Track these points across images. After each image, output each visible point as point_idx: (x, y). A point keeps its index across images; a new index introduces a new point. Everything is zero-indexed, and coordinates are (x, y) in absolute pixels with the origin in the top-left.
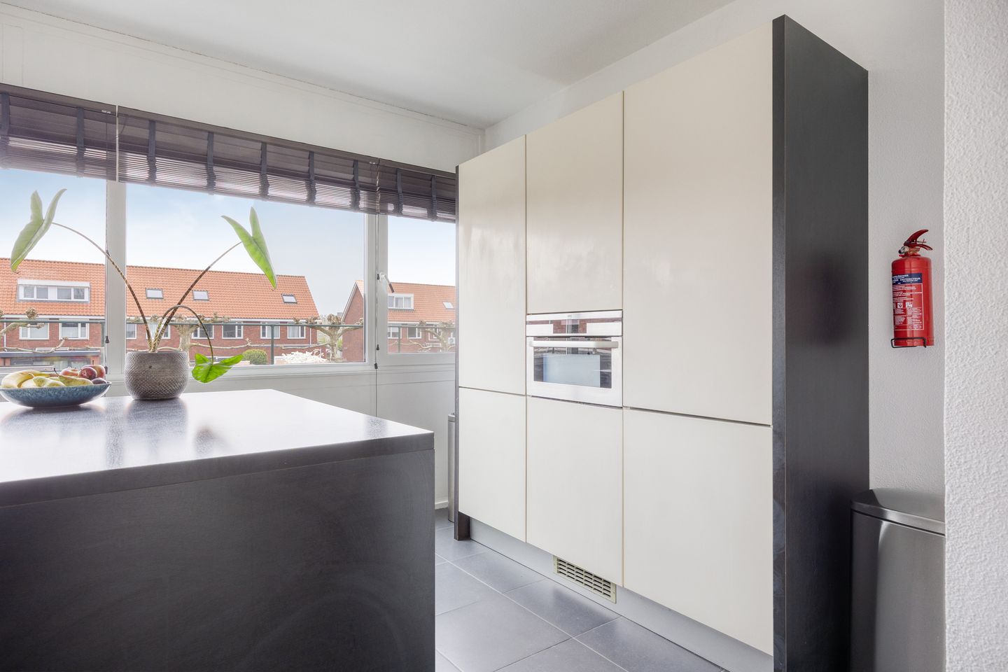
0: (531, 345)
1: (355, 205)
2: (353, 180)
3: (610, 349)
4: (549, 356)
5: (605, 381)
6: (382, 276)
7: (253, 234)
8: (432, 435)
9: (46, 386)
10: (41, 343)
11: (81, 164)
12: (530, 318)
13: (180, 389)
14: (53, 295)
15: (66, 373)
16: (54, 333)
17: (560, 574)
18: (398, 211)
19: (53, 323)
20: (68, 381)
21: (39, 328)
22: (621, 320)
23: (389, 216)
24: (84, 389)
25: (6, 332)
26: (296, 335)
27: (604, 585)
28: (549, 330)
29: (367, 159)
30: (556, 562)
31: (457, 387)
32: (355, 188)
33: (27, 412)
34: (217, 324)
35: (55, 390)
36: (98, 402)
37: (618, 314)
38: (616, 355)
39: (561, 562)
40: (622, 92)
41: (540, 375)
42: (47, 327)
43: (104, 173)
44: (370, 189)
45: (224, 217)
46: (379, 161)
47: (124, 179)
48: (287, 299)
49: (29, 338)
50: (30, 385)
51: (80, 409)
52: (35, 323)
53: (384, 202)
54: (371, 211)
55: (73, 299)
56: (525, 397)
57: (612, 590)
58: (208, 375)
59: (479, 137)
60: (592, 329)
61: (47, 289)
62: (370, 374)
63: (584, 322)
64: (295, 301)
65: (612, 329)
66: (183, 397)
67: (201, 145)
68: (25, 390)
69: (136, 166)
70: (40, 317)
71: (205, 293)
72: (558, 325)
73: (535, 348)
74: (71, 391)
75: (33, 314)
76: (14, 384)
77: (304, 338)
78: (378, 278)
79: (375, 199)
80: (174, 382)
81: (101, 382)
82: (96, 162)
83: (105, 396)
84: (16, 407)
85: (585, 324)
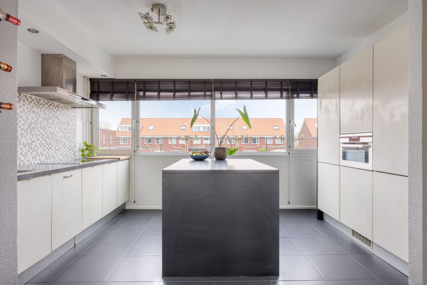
0: (341, 147)
1: (281, 97)
2: (281, 88)
3: (368, 148)
4: (348, 151)
5: (367, 160)
6: (292, 121)
7: (244, 113)
8: (278, 171)
9: (197, 155)
10: (198, 145)
11: (205, 97)
12: (341, 136)
13: (225, 157)
14: (201, 130)
15: (201, 152)
16: (202, 142)
17: (353, 236)
18: (298, 97)
19: (202, 138)
20: (201, 154)
21: (198, 140)
22: (372, 136)
23: (295, 100)
24: (204, 156)
25: (190, 142)
26: (279, 142)
27: (369, 242)
28: (347, 140)
29: (286, 80)
30: (352, 231)
31: (317, 162)
32: (281, 90)
33: (194, 161)
34: (250, 138)
35: (199, 156)
36: (207, 159)
37: (371, 134)
38: (370, 150)
39: (353, 231)
40: (372, 46)
41: (344, 158)
42: (200, 140)
43: (210, 98)
44: (287, 90)
45: (236, 109)
46: (290, 80)
47: (215, 99)
48: (275, 128)
49: (195, 143)
50: (194, 154)
51: (204, 161)
52: (197, 139)
53: (293, 94)
54: (288, 98)
55: (207, 131)
56: (339, 166)
57: (371, 244)
58: (231, 153)
59: (334, 62)
60: (362, 140)
61: (200, 128)
62: (287, 156)
63: (359, 137)
64: (278, 128)
65: (369, 140)
66: (226, 159)
67: (234, 85)
68: (193, 156)
69: (217, 94)
70: (198, 136)
71: (246, 127)
72: (351, 139)
73: (343, 147)
74: (202, 156)
75: (196, 136)
76: (191, 154)
77: (282, 143)
78: (290, 122)
79: (289, 94)
80: (224, 155)
81: (208, 154)
82: (208, 96)
83: (209, 158)
84: (192, 160)
85: (359, 138)
